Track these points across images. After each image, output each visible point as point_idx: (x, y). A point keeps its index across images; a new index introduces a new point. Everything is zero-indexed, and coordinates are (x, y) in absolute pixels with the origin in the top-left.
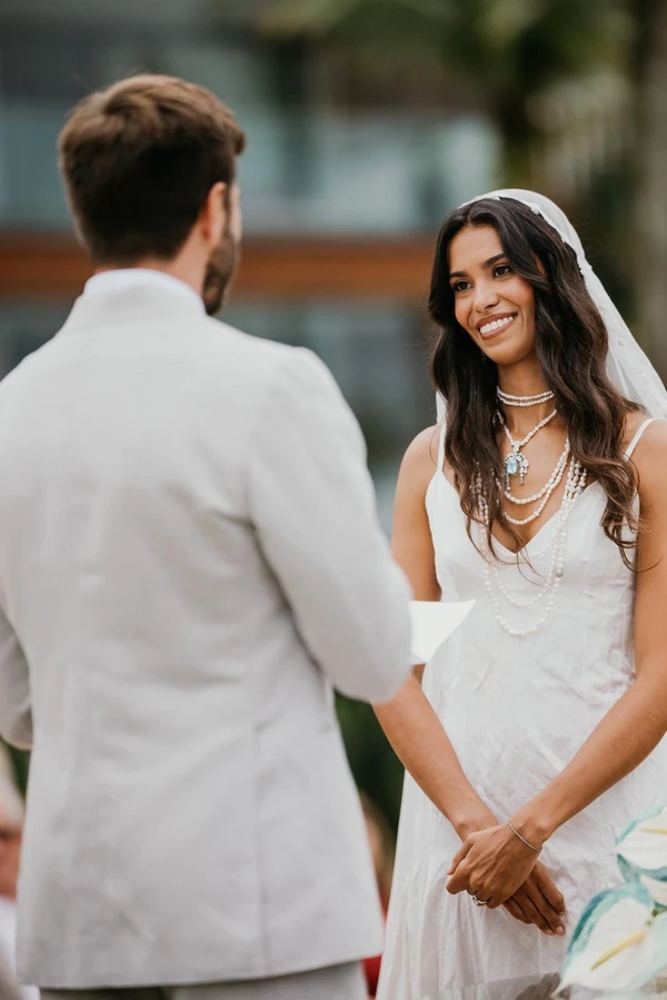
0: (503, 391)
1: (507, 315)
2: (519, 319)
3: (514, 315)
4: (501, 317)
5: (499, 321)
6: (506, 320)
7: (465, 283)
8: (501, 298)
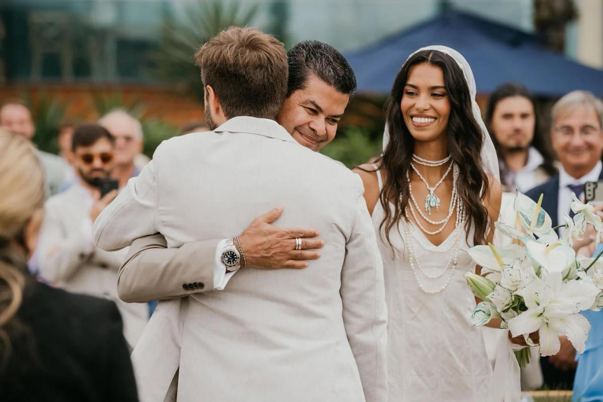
0: (417, 155)
1: (431, 117)
2: (437, 121)
3: (436, 118)
4: (428, 117)
5: (426, 119)
6: (430, 120)
7: (415, 92)
8: (432, 107)
